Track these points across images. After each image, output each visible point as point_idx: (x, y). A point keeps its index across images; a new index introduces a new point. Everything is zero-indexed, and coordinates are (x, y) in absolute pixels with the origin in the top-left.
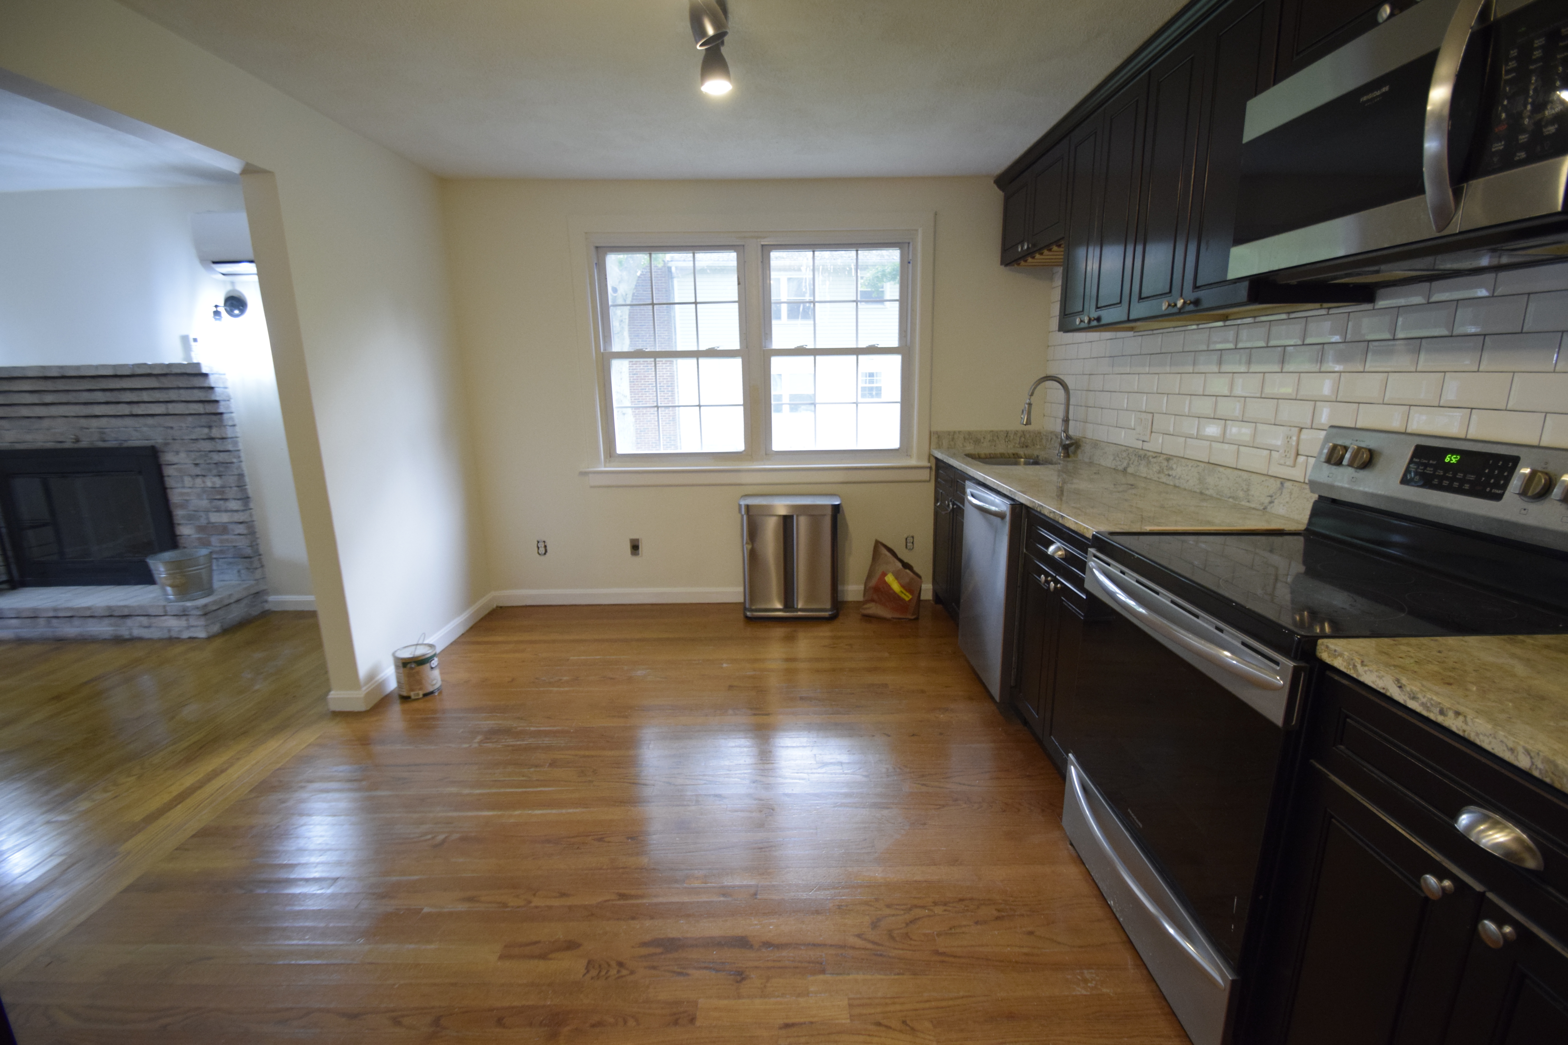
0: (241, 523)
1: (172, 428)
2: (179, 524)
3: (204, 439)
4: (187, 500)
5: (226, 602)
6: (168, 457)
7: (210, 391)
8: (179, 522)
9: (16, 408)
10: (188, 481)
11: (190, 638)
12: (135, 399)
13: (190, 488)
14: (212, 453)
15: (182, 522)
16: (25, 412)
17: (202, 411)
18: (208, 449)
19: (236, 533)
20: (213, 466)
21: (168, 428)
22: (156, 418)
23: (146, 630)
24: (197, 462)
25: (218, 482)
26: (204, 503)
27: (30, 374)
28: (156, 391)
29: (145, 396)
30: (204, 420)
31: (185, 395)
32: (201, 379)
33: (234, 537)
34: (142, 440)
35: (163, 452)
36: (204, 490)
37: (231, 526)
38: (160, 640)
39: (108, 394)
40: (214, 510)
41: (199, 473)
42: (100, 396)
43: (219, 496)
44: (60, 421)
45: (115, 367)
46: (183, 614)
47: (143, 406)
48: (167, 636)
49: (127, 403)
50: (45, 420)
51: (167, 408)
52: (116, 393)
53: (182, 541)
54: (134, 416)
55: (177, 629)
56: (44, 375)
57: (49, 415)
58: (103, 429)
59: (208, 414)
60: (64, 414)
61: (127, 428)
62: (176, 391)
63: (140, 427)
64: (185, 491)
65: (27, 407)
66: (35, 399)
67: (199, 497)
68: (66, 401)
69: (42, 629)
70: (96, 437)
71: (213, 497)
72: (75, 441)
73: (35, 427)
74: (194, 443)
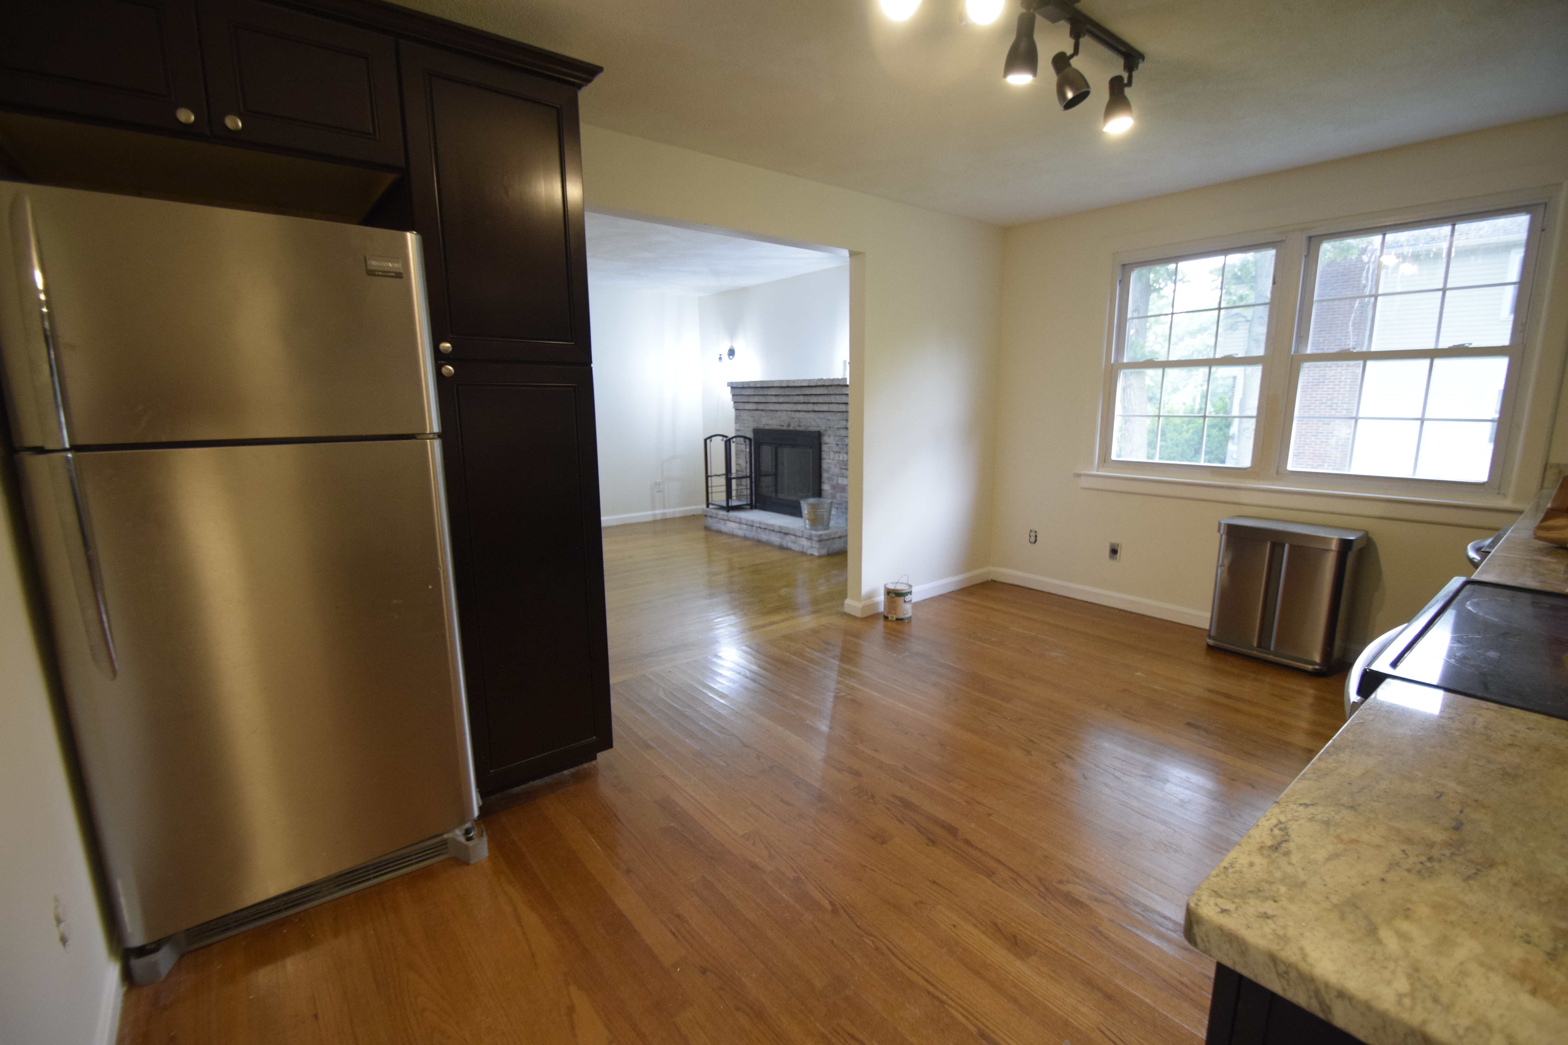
1: (830, 420)
2: (824, 483)
3: (843, 428)
4: (829, 468)
5: (833, 536)
6: (826, 439)
9: (769, 405)
10: (832, 455)
11: (811, 554)
12: (816, 401)
13: (832, 460)
14: (845, 438)
15: (825, 481)
16: (771, 407)
17: (845, 410)
18: (844, 435)
20: (844, 446)
21: (828, 420)
22: (824, 413)
24: (837, 443)
25: (845, 457)
26: (837, 470)
27: (775, 385)
28: (826, 396)
29: (821, 399)
30: (844, 416)
31: (835, 399)
34: (816, 427)
35: (824, 436)
36: (838, 462)
37: (847, 487)
38: (798, 552)
39: (806, 397)
40: (840, 475)
41: (837, 451)
42: (802, 399)
43: (844, 466)
44: (784, 413)
45: (809, 380)
46: (810, 538)
47: (819, 405)
49: (814, 403)
50: (779, 412)
51: (829, 408)
52: (809, 397)
53: (823, 494)
54: (814, 411)
55: (806, 548)
56: (781, 385)
57: (780, 409)
58: (801, 419)
59: (846, 412)
60: (786, 409)
61: (811, 419)
62: (834, 396)
63: (815, 419)
64: (829, 461)
65: (773, 404)
66: (776, 400)
67: (835, 466)
68: (788, 401)
69: (754, 533)
70: (797, 424)
71: (841, 467)
72: (787, 425)
73: (774, 416)
74: (836, 430)
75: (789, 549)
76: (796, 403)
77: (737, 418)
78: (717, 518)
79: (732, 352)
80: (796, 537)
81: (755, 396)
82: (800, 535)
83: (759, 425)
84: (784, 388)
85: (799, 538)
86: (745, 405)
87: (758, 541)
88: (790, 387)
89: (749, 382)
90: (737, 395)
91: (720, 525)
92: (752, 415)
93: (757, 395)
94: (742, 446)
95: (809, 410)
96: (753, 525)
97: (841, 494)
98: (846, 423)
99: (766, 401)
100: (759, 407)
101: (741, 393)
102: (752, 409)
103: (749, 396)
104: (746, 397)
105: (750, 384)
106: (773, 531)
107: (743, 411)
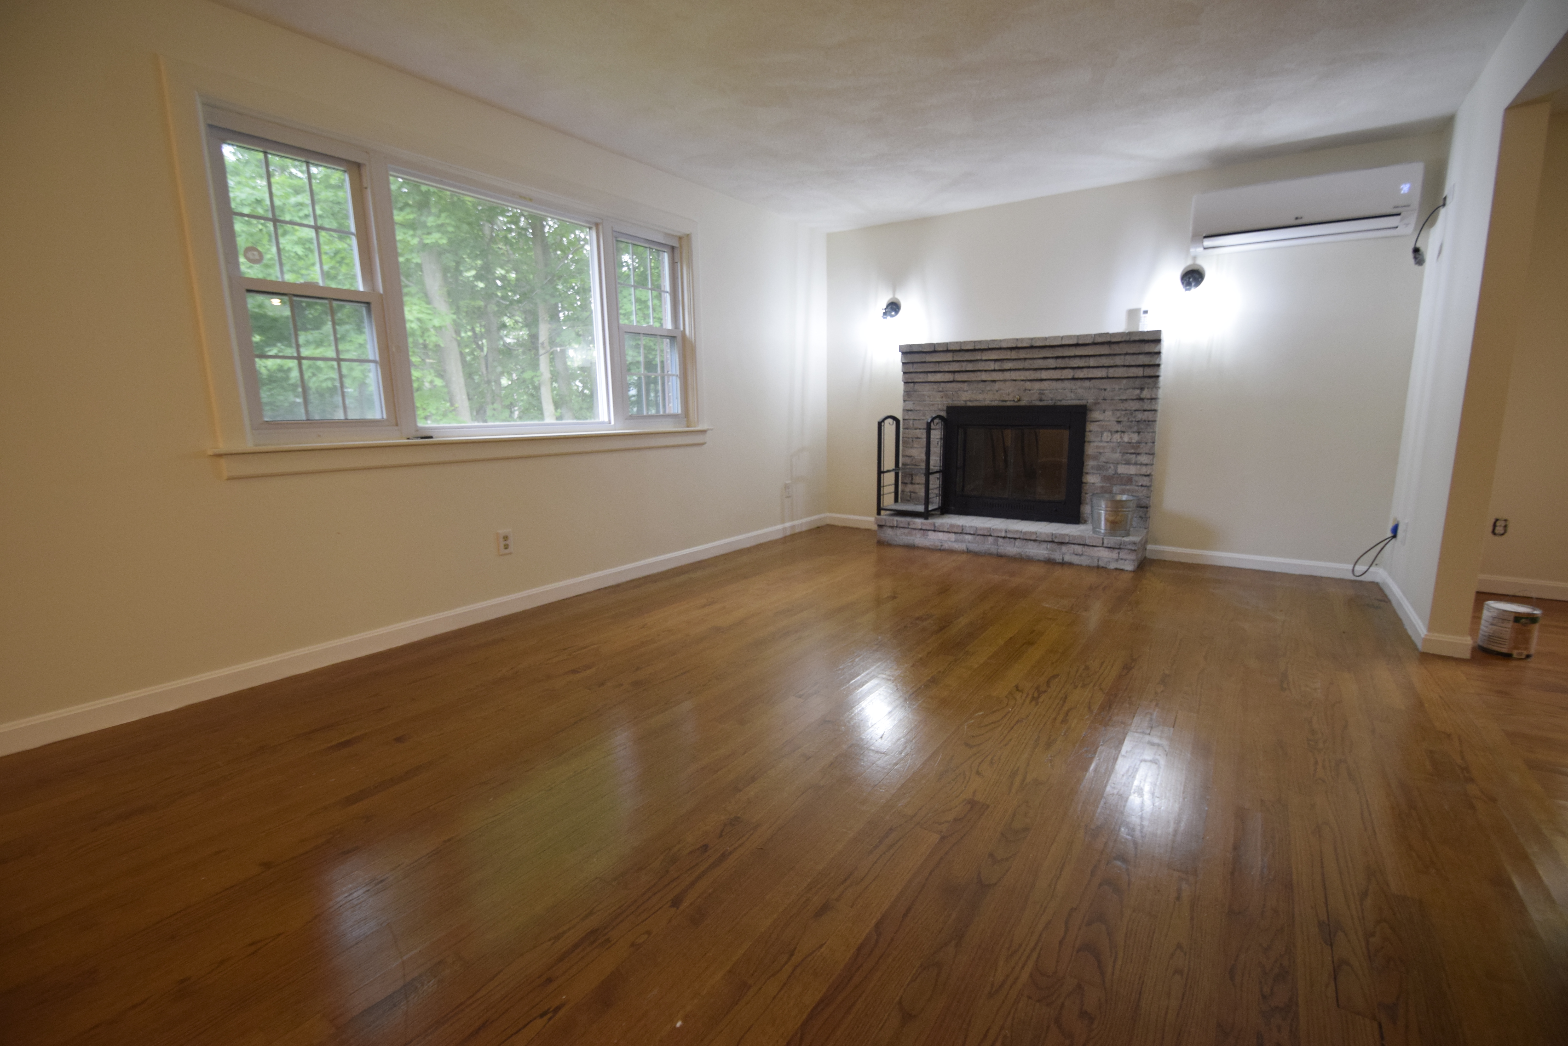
0: (1146, 476)
1: (1105, 390)
2: (1087, 473)
3: (1132, 400)
4: (1100, 453)
6: (1096, 415)
7: (1156, 356)
8: (1087, 471)
9: (979, 373)
10: (1106, 436)
11: (1116, 569)
13: (1108, 442)
14: (1137, 412)
15: (1091, 471)
16: (984, 376)
17: (1141, 374)
18: (1134, 409)
19: (1140, 484)
20: (1134, 423)
21: (1101, 389)
22: (1093, 381)
23: (1077, 557)
24: (1119, 420)
25: (1135, 438)
26: (1117, 456)
27: (1004, 345)
30: (1138, 382)
31: (1130, 360)
32: (1151, 345)
33: (1136, 488)
34: (1076, 400)
35: (1091, 410)
36: (1120, 444)
37: (1135, 478)
38: (1088, 567)
39: (1059, 361)
40: (1124, 462)
41: (1119, 429)
42: (1052, 363)
43: (1134, 449)
44: (1008, 384)
45: (1078, 337)
47: (1085, 370)
48: (1095, 564)
49: (1073, 368)
50: (997, 383)
51: (1108, 372)
52: (1069, 359)
53: (1086, 488)
54: (1074, 379)
55: (1106, 560)
56: (1014, 346)
57: (1002, 379)
58: (1044, 390)
59: (1144, 377)
60: (1015, 379)
61: (1065, 389)
62: (1122, 357)
63: (1076, 389)
64: (1101, 444)
65: (988, 373)
66: (997, 366)
67: (1113, 450)
68: (1021, 367)
69: (988, 545)
70: (1036, 397)
71: (1126, 451)
72: (1016, 400)
73: (988, 388)
74: (1122, 403)
75: (1070, 564)
76: (1036, 369)
77: (908, 395)
78: (908, 528)
79: (894, 307)
80: (1086, 547)
81: (953, 363)
82: (1094, 544)
83: (955, 402)
84: (1017, 350)
85: (1091, 548)
86: (929, 375)
87: (1000, 556)
88: (1032, 347)
89: (947, 344)
90: (913, 363)
91: (913, 538)
92: (941, 389)
93: (958, 361)
94: (918, 430)
95: (1063, 377)
96: (989, 534)
97: (1123, 487)
98: (1141, 393)
99: (974, 369)
100: (958, 377)
101: (923, 360)
102: (945, 380)
103: (939, 362)
104: (932, 365)
105: (949, 345)
106: (1035, 541)
107: (924, 384)
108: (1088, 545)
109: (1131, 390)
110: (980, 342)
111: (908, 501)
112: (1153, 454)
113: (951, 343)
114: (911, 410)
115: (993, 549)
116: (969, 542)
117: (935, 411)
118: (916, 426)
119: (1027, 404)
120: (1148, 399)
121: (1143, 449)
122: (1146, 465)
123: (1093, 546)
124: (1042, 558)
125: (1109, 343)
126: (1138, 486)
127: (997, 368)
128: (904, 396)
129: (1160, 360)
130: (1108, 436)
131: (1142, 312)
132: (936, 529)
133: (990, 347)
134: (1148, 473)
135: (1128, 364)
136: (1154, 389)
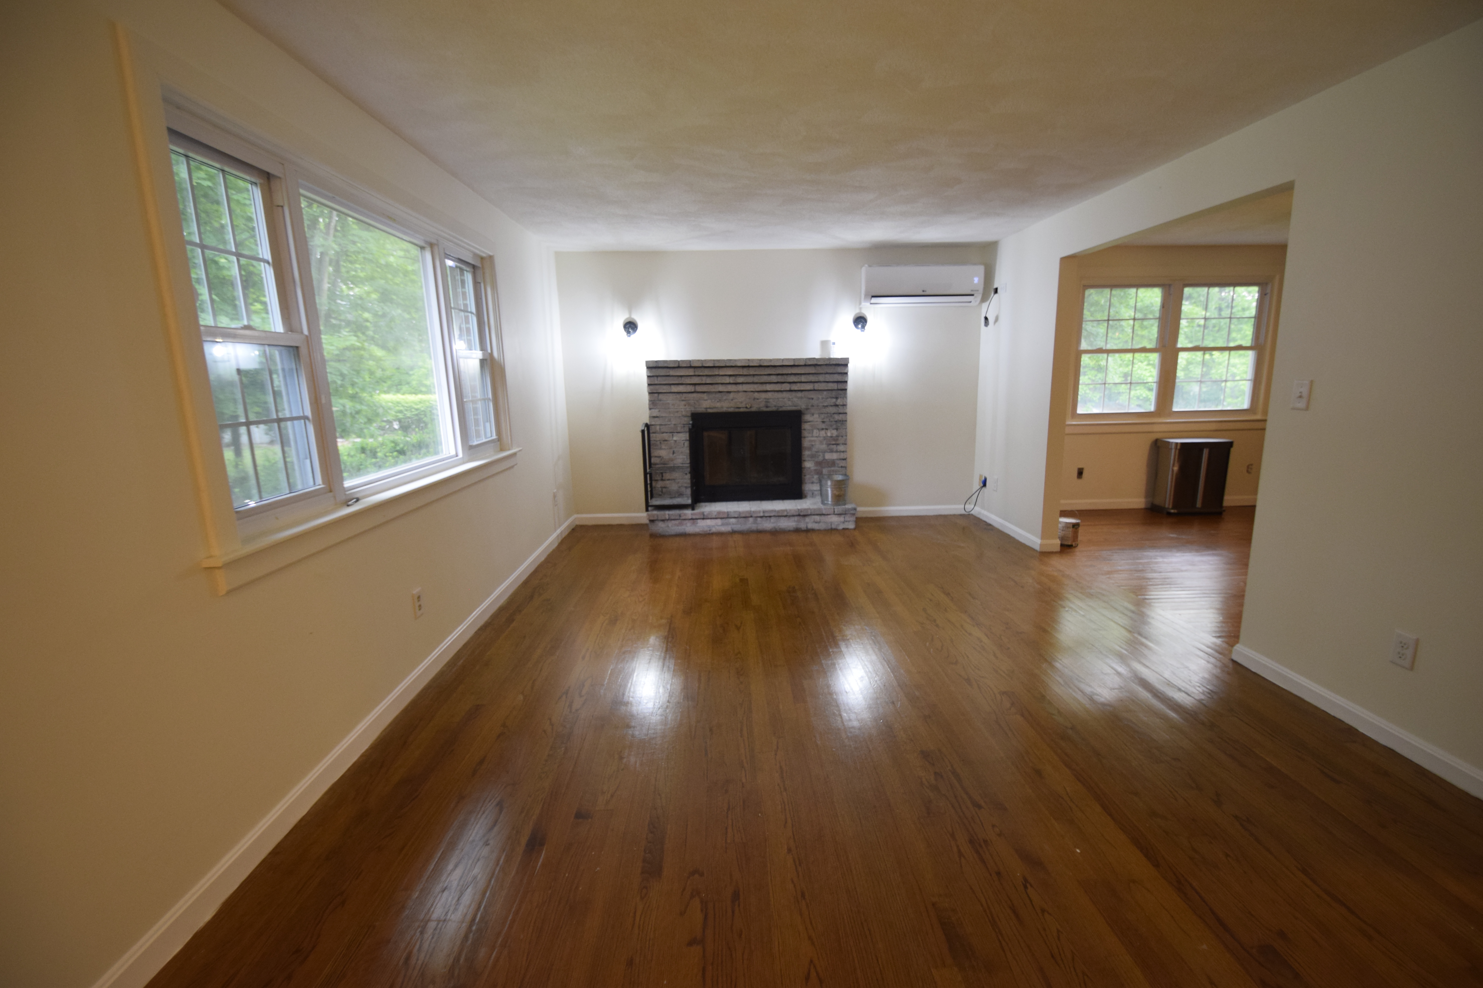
0: (843, 459)
1: (812, 399)
2: (804, 461)
3: (831, 406)
4: (812, 445)
6: (807, 417)
7: (845, 375)
8: (804, 459)
9: (716, 386)
10: (816, 433)
11: (843, 529)
12: (795, 380)
13: (816, 437)
14: (834, 415)
15: (807, 459)
16: (721, 388)
17: (836, 388)
18: (832, 412)
19: (840, 466)
20: (834, 423)
21: (810, 399)
22: (803, 392)
23: (817, 524)
24: (823, 420)
25: (835, 433)
27: (739, 364)
28: (810, 375)
29: (803, 378)
30: (834, 394)
31: (828, 378)
32: (842, 368)
34: (792, 406)
35: (804, 414)
36: (825, 438)
37: (838, 462)
38: (824, 530)
39: (780, 377)
40: (829, 451)
41: (824, 427)
42: (774, 379)
43: (834, 441)
44: (741, 394)
45: (794, 360)
47: (798, 385)
48: (830, 527)
49: (790, 383)
50: (732, 394)
51: (814, 386)
52: (785, 377)
53: (805, 471)
54: (791, 391)
55: (836, 523)
56: (747, 365)
57: (735, 390)
58: (768, 399)
59: (838, 390)
60: (746, 390)
61: (784, 399)
62: (824, 375)
63: (792, 398)
64: (813, 439)
65: (724, 385)
66: (731, 380)
67: (821, 443)
68: (751, 381)
69: (750, 525)
70: (762, 404)
71: (830, 443)
72: (749, 407)
73: (725, 398)
74: (825, 408)
75: (813, 530)
76: (762, 383)
77: (653, 404)
78: (677, 519)
79: (631, 326)
80: (822, 516)
81: (694, 377)
82: (829, 513)
83: (697, 409)
84: (748, 368)
85: (826, 516)
86: (672, 386)
87: (760, 532)
88: (760, 366)
89: (690, 361)
90: (657, 376)
91: (683, 527)
92: (683, 398)
93: (699, 376)
94: (665, 434)
95: (782, 390)
96: (749, 515)
97: (829, 469)
98: (836, 401)
99: (713, 382)
100: (699, 388)
101: (668, 374)
102: (688, 391)
103: (681, 376)
104: (675, 378)
105: (691, 363)
106: (786, 516)
107: (668, 394)
108: (824, 515)
109: (830, 399)
110: (718, 361)
111: (660, 495)
112: (846, 444)
113: (693, 361)
114: (657, 417)
115: (754, 527)
116: (733, 524)
117: (679, 417)
118: (663, 430)
119: (757, 410)
120: (841, 405)
121: (841, 441)
122: (843, 452)
123: (828, 515)
124: (792, 529)
125: (815, 365)
126: (839, 467)
127: (732, 382)
128: (649, 405)
129: (848, 378)
130: (817, 433)
131: (832, 343)
132: (705, 517)
133: (727, 365)
134: (845, 458)
135: (828, 380)
136: (845, 399)
